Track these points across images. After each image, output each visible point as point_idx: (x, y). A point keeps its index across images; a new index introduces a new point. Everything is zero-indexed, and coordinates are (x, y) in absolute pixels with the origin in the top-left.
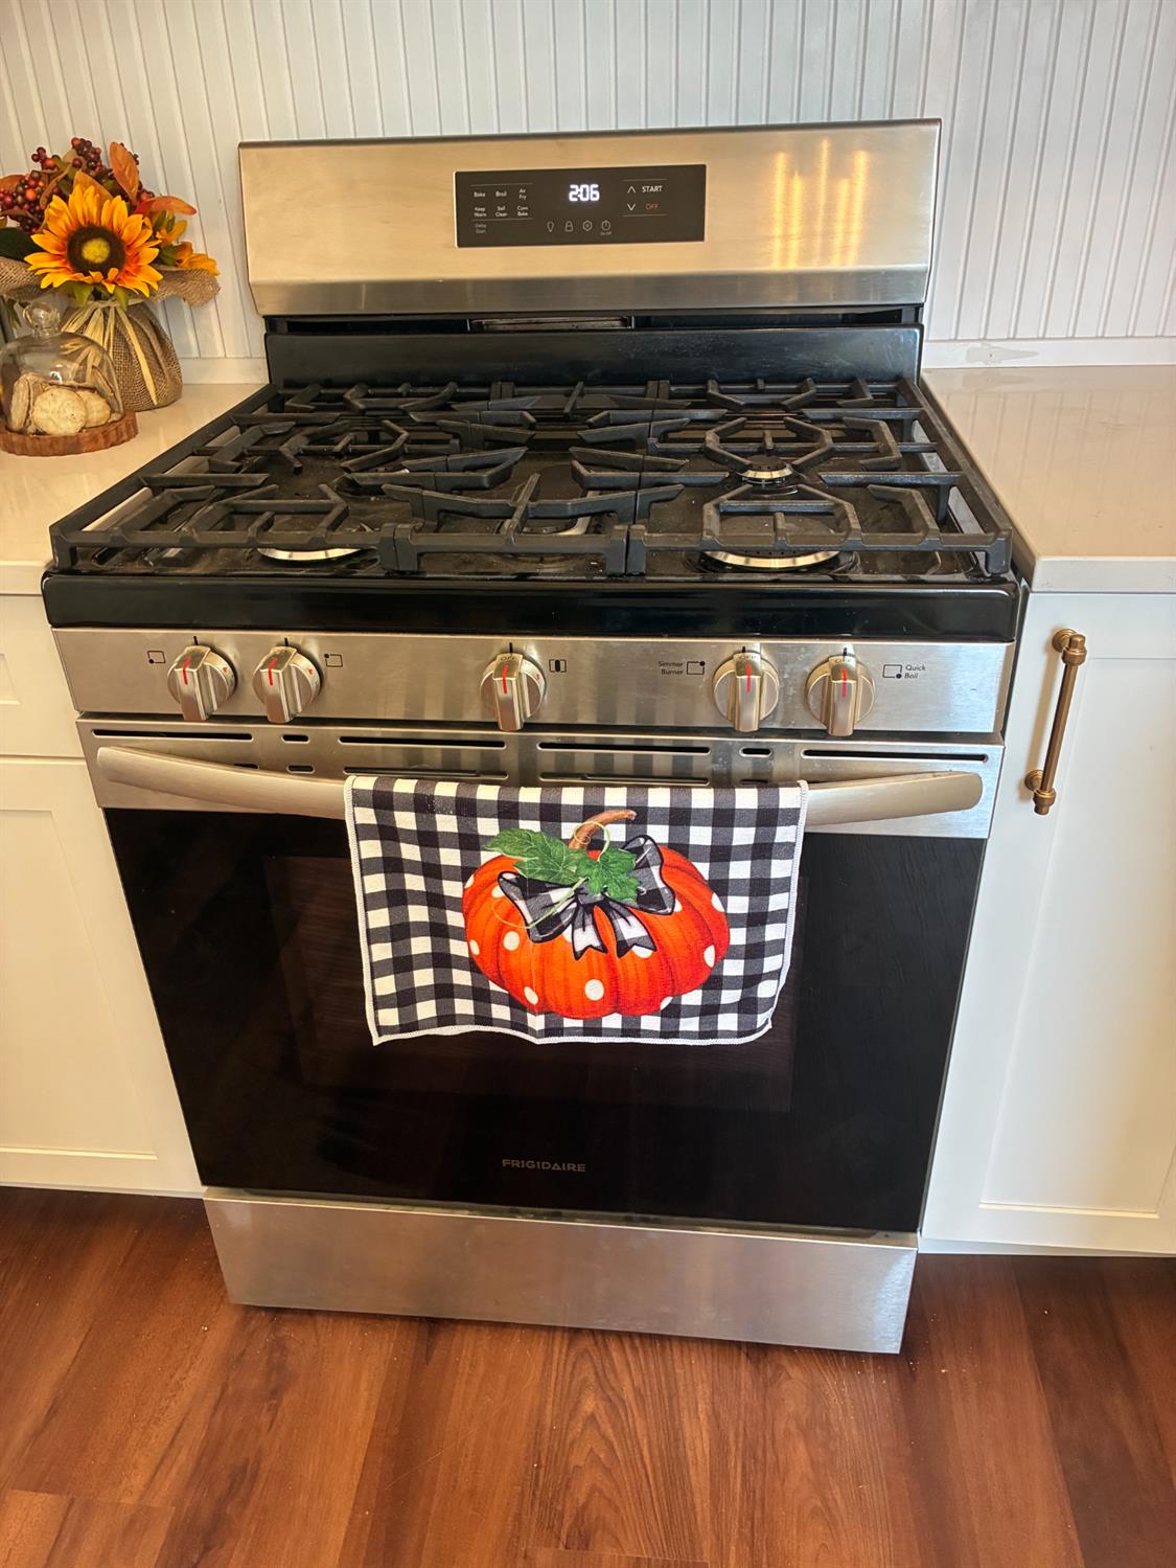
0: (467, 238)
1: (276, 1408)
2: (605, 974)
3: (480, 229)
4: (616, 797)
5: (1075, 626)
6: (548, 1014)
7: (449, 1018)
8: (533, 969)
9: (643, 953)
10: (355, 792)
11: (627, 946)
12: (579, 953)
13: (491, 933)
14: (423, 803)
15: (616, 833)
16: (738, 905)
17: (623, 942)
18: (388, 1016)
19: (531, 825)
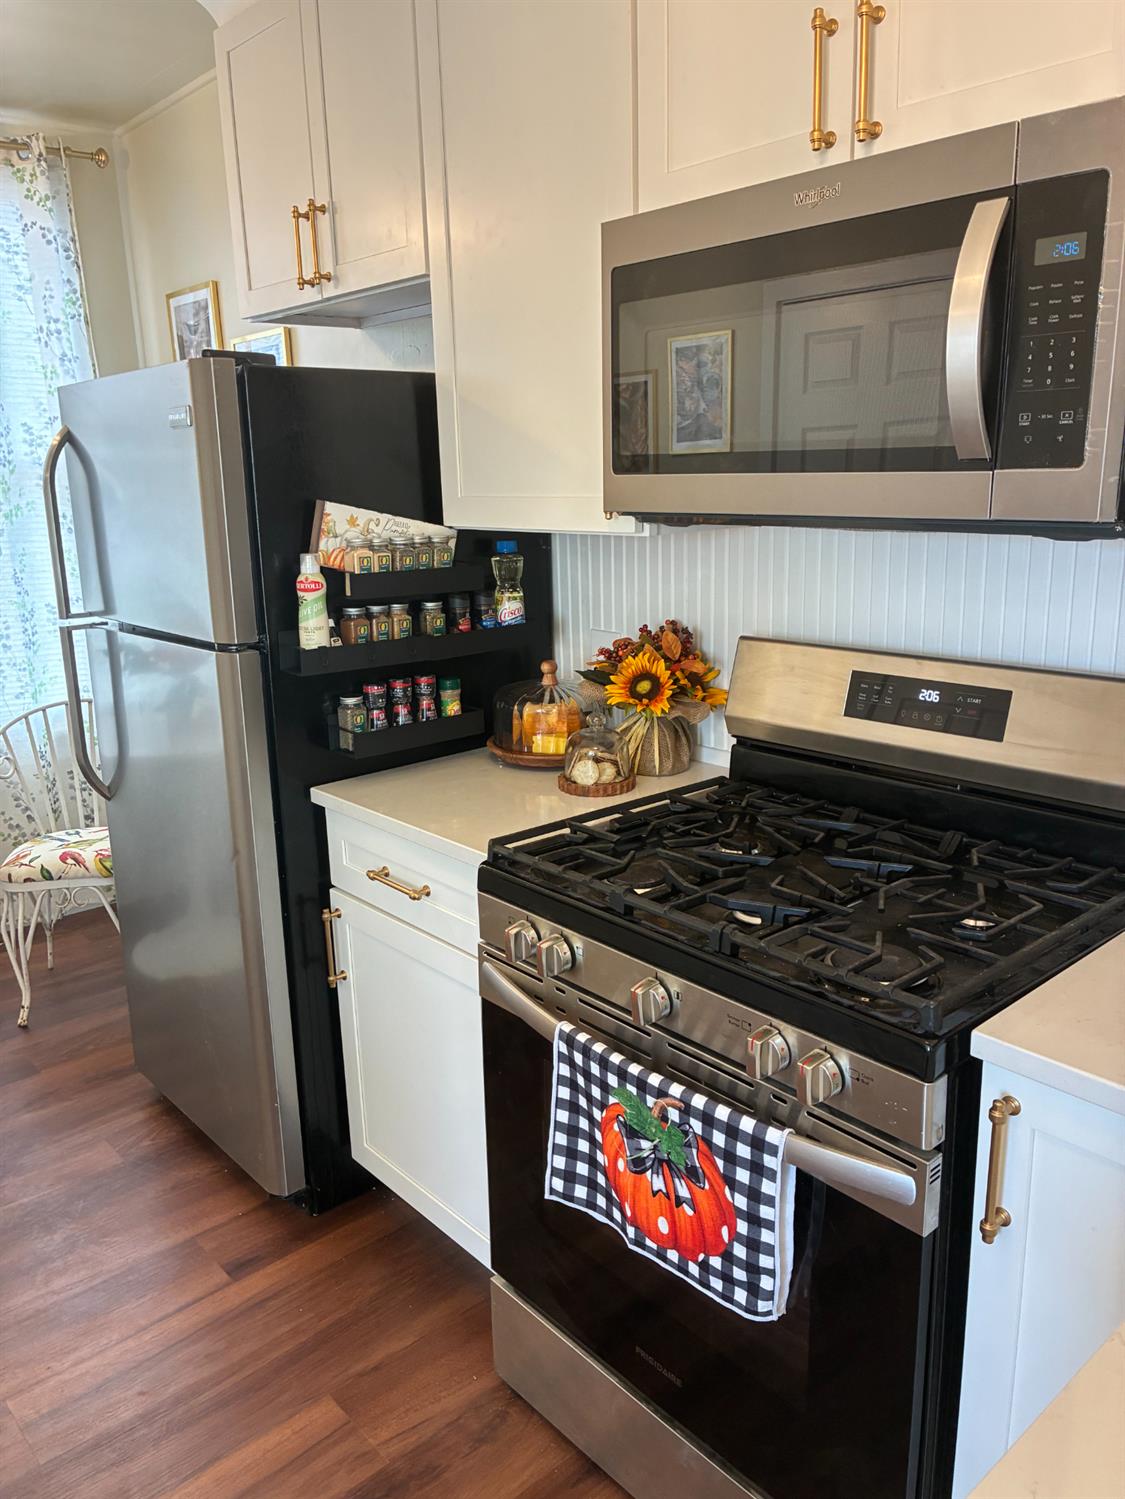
0: (851, 711)
1: (475, 1449)
2: (668, 1214)
3: (860, 707)
4: (676, 1090)
5: (1020, 1099)
6: (637, 1228)
7: (593, 1205)
8: (629, 1190)
9: (690, 1212)
10: (561, 1031)
11: (679, 1201)
12: (655, 1194)
13: (613, 1154)
14: (586, 1051)
15: (674, 1115)
16: (741, 1202)
17: (678, 1197)
18: (558, 1184)
19: (632, 1089)
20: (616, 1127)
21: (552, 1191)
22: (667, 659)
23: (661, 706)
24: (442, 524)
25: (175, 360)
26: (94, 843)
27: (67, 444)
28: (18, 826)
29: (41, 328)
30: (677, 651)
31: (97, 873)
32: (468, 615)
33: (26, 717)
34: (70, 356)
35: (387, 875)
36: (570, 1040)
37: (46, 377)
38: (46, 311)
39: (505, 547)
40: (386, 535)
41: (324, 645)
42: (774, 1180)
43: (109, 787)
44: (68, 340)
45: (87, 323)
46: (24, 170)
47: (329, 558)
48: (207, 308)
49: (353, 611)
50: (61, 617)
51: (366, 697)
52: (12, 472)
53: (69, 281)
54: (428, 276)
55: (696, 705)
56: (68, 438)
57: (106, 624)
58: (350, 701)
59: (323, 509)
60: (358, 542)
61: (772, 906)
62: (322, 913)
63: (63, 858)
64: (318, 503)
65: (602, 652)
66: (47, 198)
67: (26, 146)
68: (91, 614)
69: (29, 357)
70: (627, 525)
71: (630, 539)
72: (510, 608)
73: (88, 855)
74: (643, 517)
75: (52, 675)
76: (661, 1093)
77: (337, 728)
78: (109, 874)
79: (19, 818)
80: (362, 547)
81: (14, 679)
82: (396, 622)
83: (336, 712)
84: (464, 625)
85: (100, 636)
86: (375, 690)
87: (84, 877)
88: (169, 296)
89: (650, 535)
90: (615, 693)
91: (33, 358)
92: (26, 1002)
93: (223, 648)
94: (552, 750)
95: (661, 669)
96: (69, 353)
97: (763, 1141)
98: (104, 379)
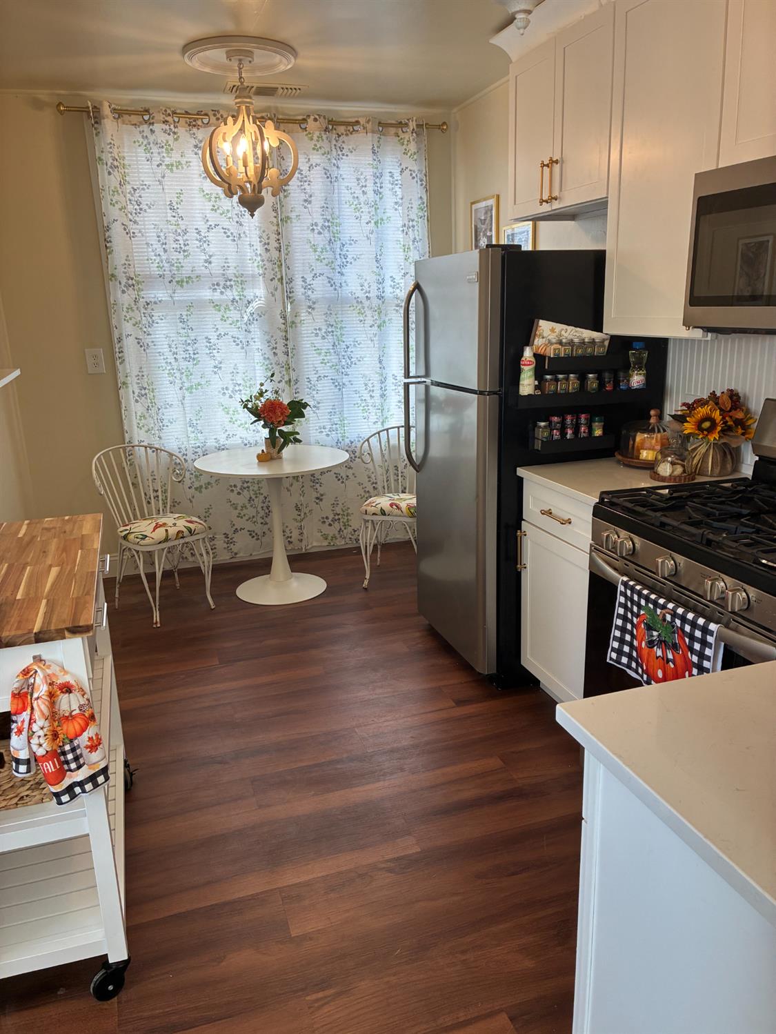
2: (663, 669)
4: (671, 605)
6: (648, 676)
7: (629, 667)
8: (645, 657)
9: (672, 666)
10: (622, 580)
11: (668, 661)
12: (657, 658)
13: (640, 639)
14: (632, 589)
15: (669, 618)
16: (695, 659)
17: (667, 659)
18: (614, 655)
19: (651, 606)
20: (643, 626)
21: (611, 659)
22: (721, 410)
23: (714, 436)
24: (602, 332)
25: (472, 250)
26: (408, 500)
27: (417, 290)
28: (368, 492)
29: (405, 224)
30: (729, 406)
31: (406, 515)
32: (612, 382)
33: (379, 433)
34: (418, 239)
35: (551, 513)
36: (625, 584)
37: (404, 251)
38: (408, 215)
39: (637, 345)
40: (570, 337)
41: (531, 393)
42: (711, 648)
43: (419, 466)
44: (418, 231)
45: (428, 220)
46: (404, 138)
47: (539, 349)
48: (492, 209)
49: (548, 377)
50: (405, 378)
51: (551, 422)
52: (383, 302)
53: (421, 197)
54: (607, 197)
55: (736, 437)
56: (417, 287)
57: (425, 382)
58: (543, 424)
59: (538, 324)
60: (554, 341)
61: (735, 527)
62: (517, 532)
63: (391, 505)
64: (536, 320)
65: (684, 404)
66: (415, 153)
67: (407, 125)
68: (419, 377)
69: (397, 241)
70: (698, 334)
71: (700, 341)
72: (637, 380)
73: (403, 505)
74: (708, 330)
75: (392, 413)
76: (664, 607)
77: (534, 438)
78: (412, 516)
79: (370, 488)
80: (556, 343)
81: (374, 414)
82: (571, 383)
83: (534, 430)
84: (609, 387)
85: (422, 387)
86: (555, 419)
87: (400, 516)
88: (473, 203)
89: (711, 340)
90: (689, 428)
91: (399, 241)
92: (368, 576)
93: (481, 393)
94: (650, 458)
95: (717, 415)
96: (417, 237)
97: (708, 629)
98: (434, 258)
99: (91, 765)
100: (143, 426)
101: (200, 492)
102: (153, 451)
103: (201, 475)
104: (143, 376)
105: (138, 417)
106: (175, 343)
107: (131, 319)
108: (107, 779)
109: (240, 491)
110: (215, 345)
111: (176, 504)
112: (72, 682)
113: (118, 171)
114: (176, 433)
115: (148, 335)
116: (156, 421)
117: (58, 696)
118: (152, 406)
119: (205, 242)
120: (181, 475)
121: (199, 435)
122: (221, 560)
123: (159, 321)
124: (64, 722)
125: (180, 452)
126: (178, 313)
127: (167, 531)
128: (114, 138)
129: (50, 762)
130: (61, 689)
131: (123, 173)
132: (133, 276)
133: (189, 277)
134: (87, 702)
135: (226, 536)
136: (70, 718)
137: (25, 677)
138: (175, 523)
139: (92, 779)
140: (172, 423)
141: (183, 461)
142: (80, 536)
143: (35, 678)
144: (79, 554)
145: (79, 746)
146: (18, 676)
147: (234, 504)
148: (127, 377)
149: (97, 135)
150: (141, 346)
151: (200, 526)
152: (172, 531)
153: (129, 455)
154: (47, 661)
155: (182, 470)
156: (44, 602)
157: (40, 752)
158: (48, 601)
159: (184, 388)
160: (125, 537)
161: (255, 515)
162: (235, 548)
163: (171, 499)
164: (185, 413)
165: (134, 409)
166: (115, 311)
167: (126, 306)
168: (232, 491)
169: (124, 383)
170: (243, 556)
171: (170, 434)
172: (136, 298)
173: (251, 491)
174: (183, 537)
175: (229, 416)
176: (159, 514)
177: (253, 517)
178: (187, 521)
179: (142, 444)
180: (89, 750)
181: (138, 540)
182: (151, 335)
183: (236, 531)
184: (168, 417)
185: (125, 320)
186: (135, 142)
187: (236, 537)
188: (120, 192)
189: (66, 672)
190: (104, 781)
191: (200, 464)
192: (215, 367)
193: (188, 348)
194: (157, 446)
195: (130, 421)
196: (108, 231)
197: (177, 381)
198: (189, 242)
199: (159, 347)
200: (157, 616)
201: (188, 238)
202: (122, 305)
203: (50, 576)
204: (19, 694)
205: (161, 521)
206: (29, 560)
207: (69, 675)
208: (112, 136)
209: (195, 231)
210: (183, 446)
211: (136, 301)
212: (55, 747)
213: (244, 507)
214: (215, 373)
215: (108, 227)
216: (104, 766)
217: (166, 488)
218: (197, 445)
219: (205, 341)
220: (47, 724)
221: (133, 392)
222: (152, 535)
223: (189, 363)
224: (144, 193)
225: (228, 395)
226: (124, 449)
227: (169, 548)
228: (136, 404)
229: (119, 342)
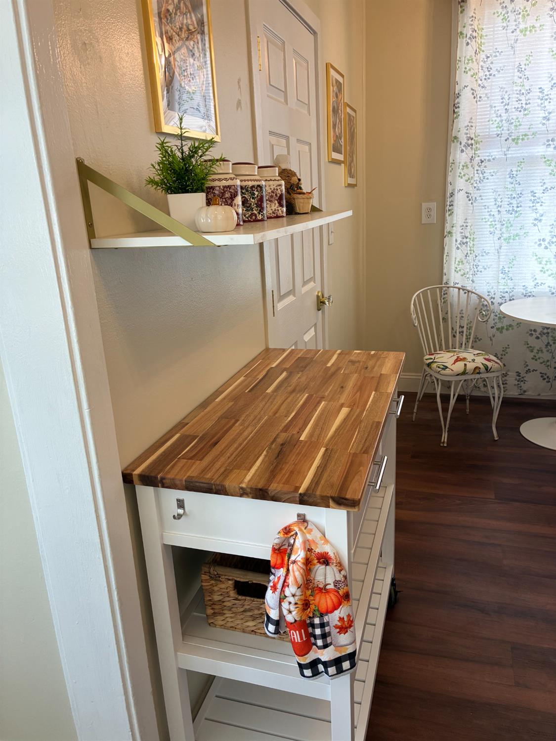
99: (338, 647)
100: (460, 270)
101: (501, 332)
102: (465, 293)
103: (504, 317)
104: (467, 226)
105: (457, 263)
106: (501, 197)
107: (464, 175)
108: (353, 665)
109: (539, 336)
110: (539, 199)
111: (477, 340)
112: (331, 554)
113: (475, 41)
114: (488, 279)
115: (477, 190)
116: (472, 267)
117: (315, 565)
118: (471, 253)
119: (547, 99)
120: (486, 316)
121: (508, 281)
122: (510, 395)
123: (490, 177)
124: (317, 593)
125: (488, 295)
126: (509, 170)
127: (465, 365)
128: (476, 12)
129: (297, 632)
130: (318, 559)
131: (479, 43)
132: (473, 136)
133: (526, 135)
134: (343, 579)
135: (518, 374)
136: (323, 590)
137: (286, 536)
138: (474, 359)
139: (337, 662)
140: (485, 269)
141: (490, 303)
142: (379, 375)
143: (295, 539)
144: (372, 396)
145: (328, 623)
146: (279, 532)
147: (531, 347)
148: (453, 227)
149: (462, 12)
150: (470, 200)
151: (496, 365)
152: (471, 366)
153: (444, 294)
154: (309, 523)
155: (488, 311)
156: (323, 450)
157: (290, 618)
158: (326, 450)
159: (502, 238)
160: (429, 365)
161: (550, 359)
162: (524, 387)
163: (474, 334)
164: (499, 261)
165: (454, 255)
166: (452, 169)
167: (463, 163)
168: (531, 335)
169: (450, 233)
170: (531, 395)
171: (483, 279)
172: (472, 157)
173: (550, 337)
174: (479, 373)
175: (541, 266)
176: (461, 347)
177: (548, 361)
178: (485, 359)
179: (457, 286)
180: (338, 630)
181: (440, 370)
182: (480, 190)
183: (528, 371)
184: (483, 264)
185: (459, 176)
186: (494, 14)
187: (528, 377)
188: (474, 60)
189: (327, 541)
190: (349, 667)
191: (506, 309)
192: (536, 219)
193: (512, 202)
194: (469, 288)
195: (450, 265)
196: (458, 97)
197: (496, 232)
198: (530, 101)
199: (486, 200)
200: (445, 437)
201: (530, 97)
202: (460, 163)
203: (338, 418)
204: (279, 549)
205: (462, 355)
206: (326, 394)
207: (329, 544)
208: (475, 10)
209: (539, 90)
210: (492, 291)
211: (472, 159)
212: (303, 618)
213: (540, 350)
214: (535, 225)
215: (459, 94)
216: (352, 651)
217: (471, 325)
218: (506, 290)
219: (530, 195)
220: (299, 593)
221: (456, 241)
222: (452, 367)
223: (511, 216)
224: (496, 60)
225: (543, 246)
226: (441, 289)
227: (465, 380)
228: (457, 250)
229: (452, 196)
